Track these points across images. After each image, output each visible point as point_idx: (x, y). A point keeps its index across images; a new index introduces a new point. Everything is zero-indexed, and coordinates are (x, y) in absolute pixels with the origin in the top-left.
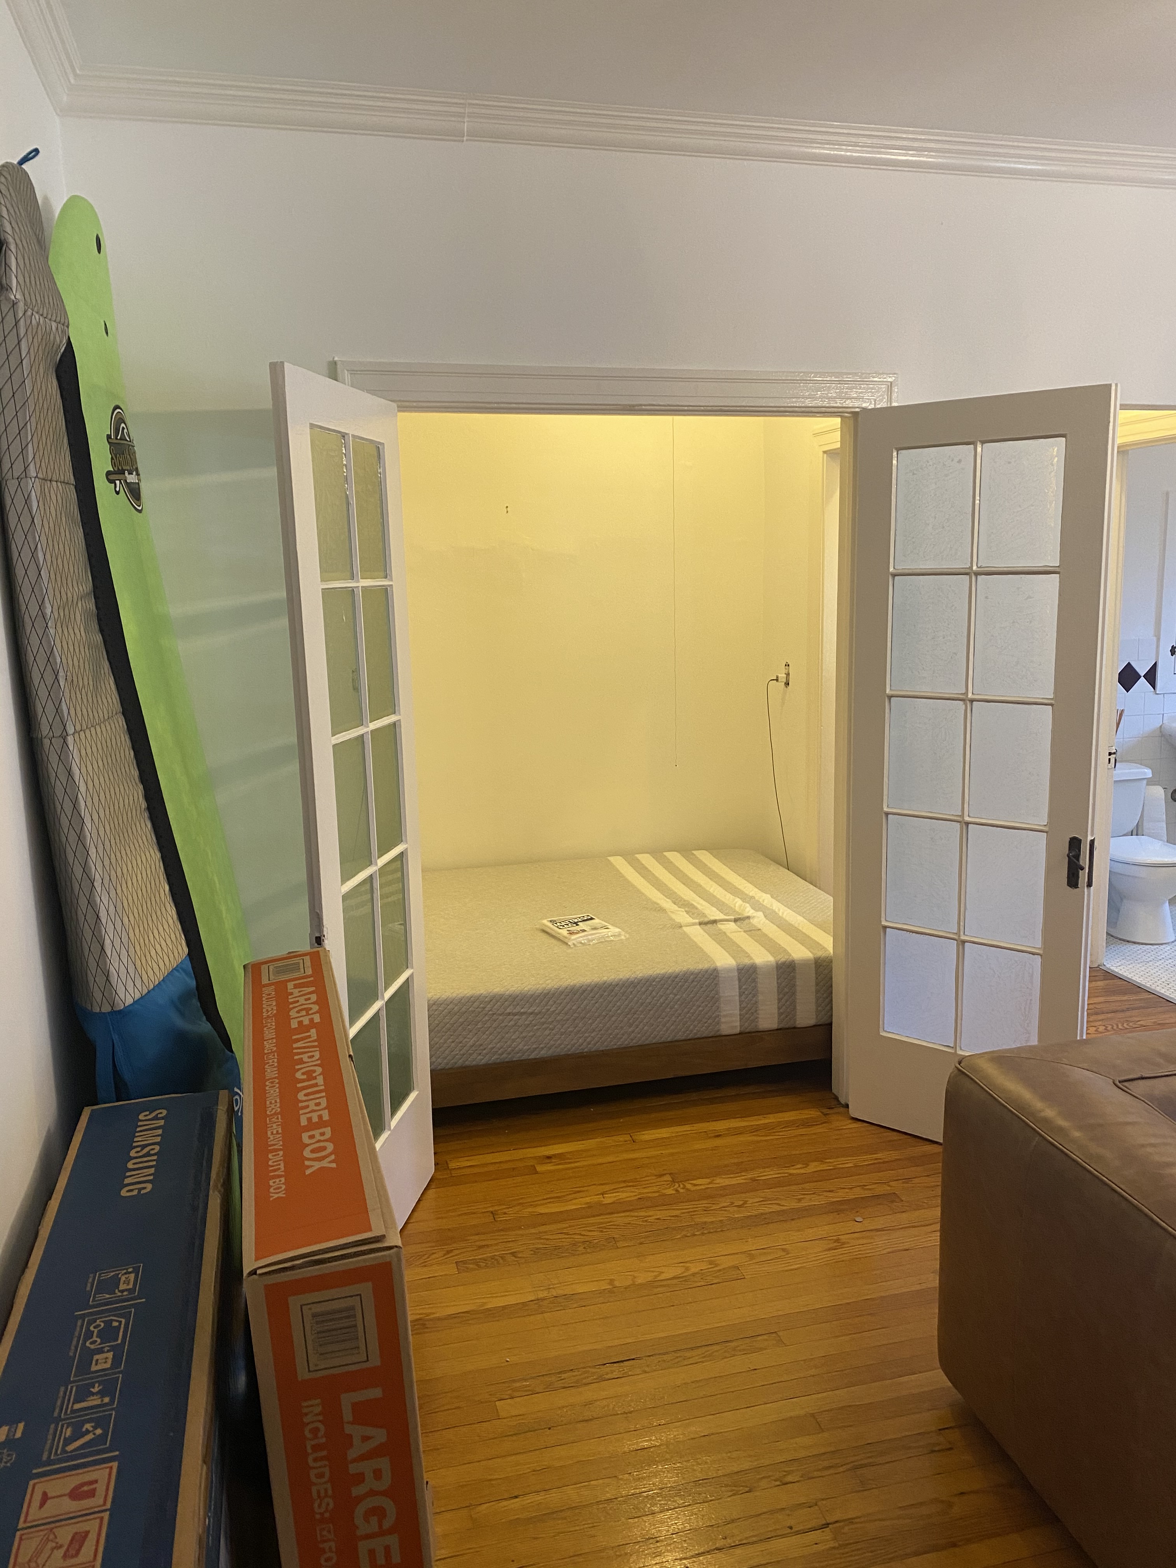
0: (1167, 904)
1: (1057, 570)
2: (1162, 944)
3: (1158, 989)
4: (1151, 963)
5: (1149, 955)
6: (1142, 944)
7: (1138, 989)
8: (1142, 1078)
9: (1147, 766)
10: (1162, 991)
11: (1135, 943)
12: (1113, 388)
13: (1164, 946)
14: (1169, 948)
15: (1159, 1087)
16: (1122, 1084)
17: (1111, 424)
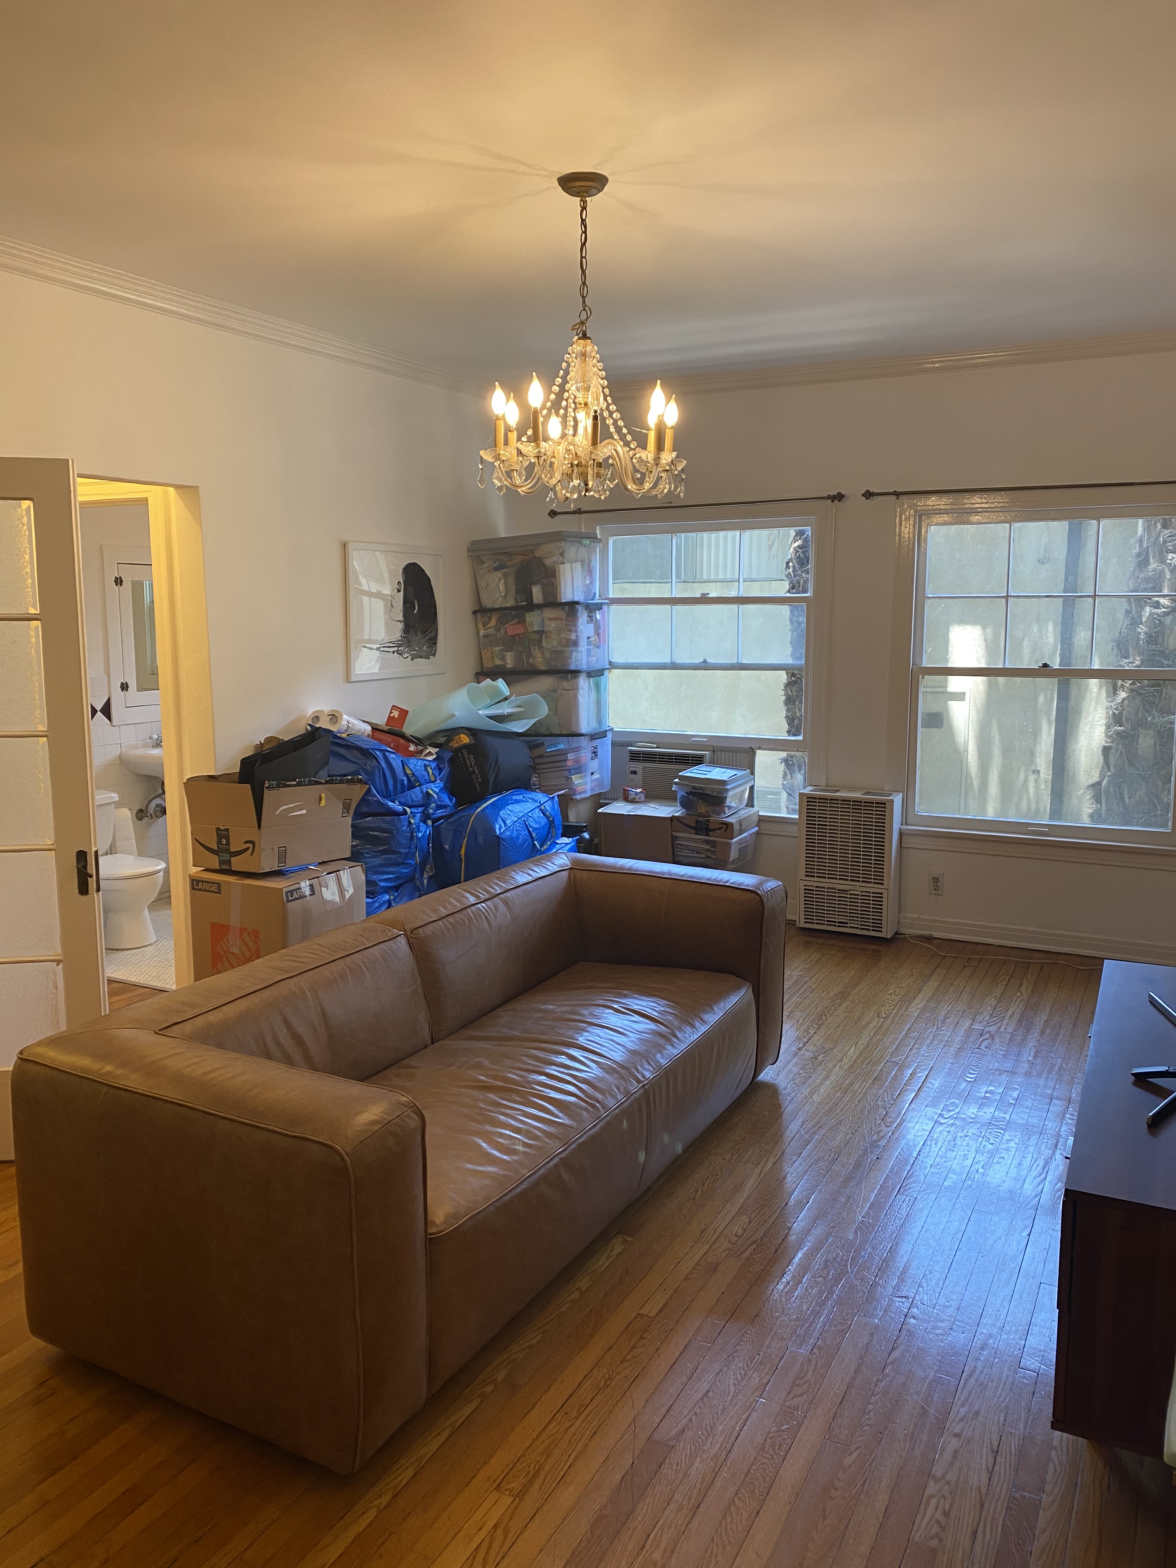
0: (146, 909)
1: (38, 617)
2: (146, 946)
3: (150, 983)
4: (140, 964)
5: (137, 957)
6: (130, 949)
7: (136, 986)
8: (175, 1024)
9: (115, 792)
10: (155, 984)
11: (123, 950)
12: (70, 462)
13: (148, 947)
14: (152, 948)
15: (188, 1027)
16: (162, 1031)
17: (72, 494)
